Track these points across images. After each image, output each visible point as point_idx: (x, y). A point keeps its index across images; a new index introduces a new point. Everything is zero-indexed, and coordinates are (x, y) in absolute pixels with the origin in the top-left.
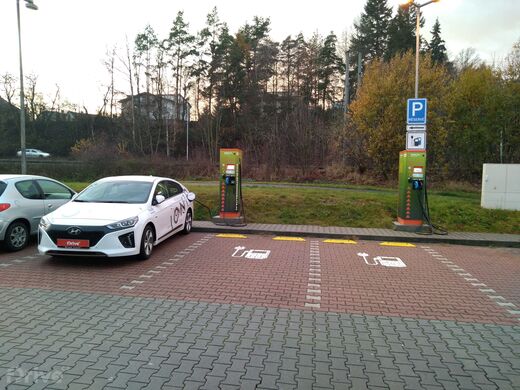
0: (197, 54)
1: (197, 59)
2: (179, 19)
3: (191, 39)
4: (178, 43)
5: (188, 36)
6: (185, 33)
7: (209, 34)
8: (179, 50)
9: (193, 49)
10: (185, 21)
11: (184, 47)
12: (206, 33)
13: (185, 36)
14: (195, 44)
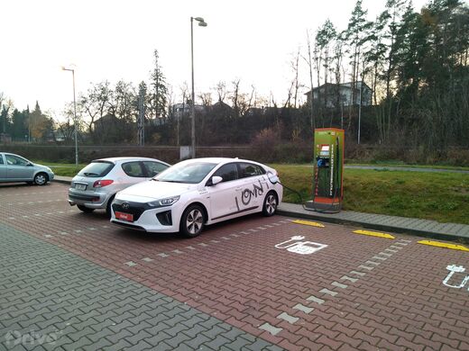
0: (375, 38)
1: (376, 43)
2: (358, 9)
3: (370, 25)
4: (356, 31)
5: (365, 23)
6: (364, 20)
7: (389, 16)
8: (357, 38)
9: (371, 34)
10: (363, 10)
11: (362, 35)
12: (385, 16)
13: (363, 24)
14: (373, 29)
